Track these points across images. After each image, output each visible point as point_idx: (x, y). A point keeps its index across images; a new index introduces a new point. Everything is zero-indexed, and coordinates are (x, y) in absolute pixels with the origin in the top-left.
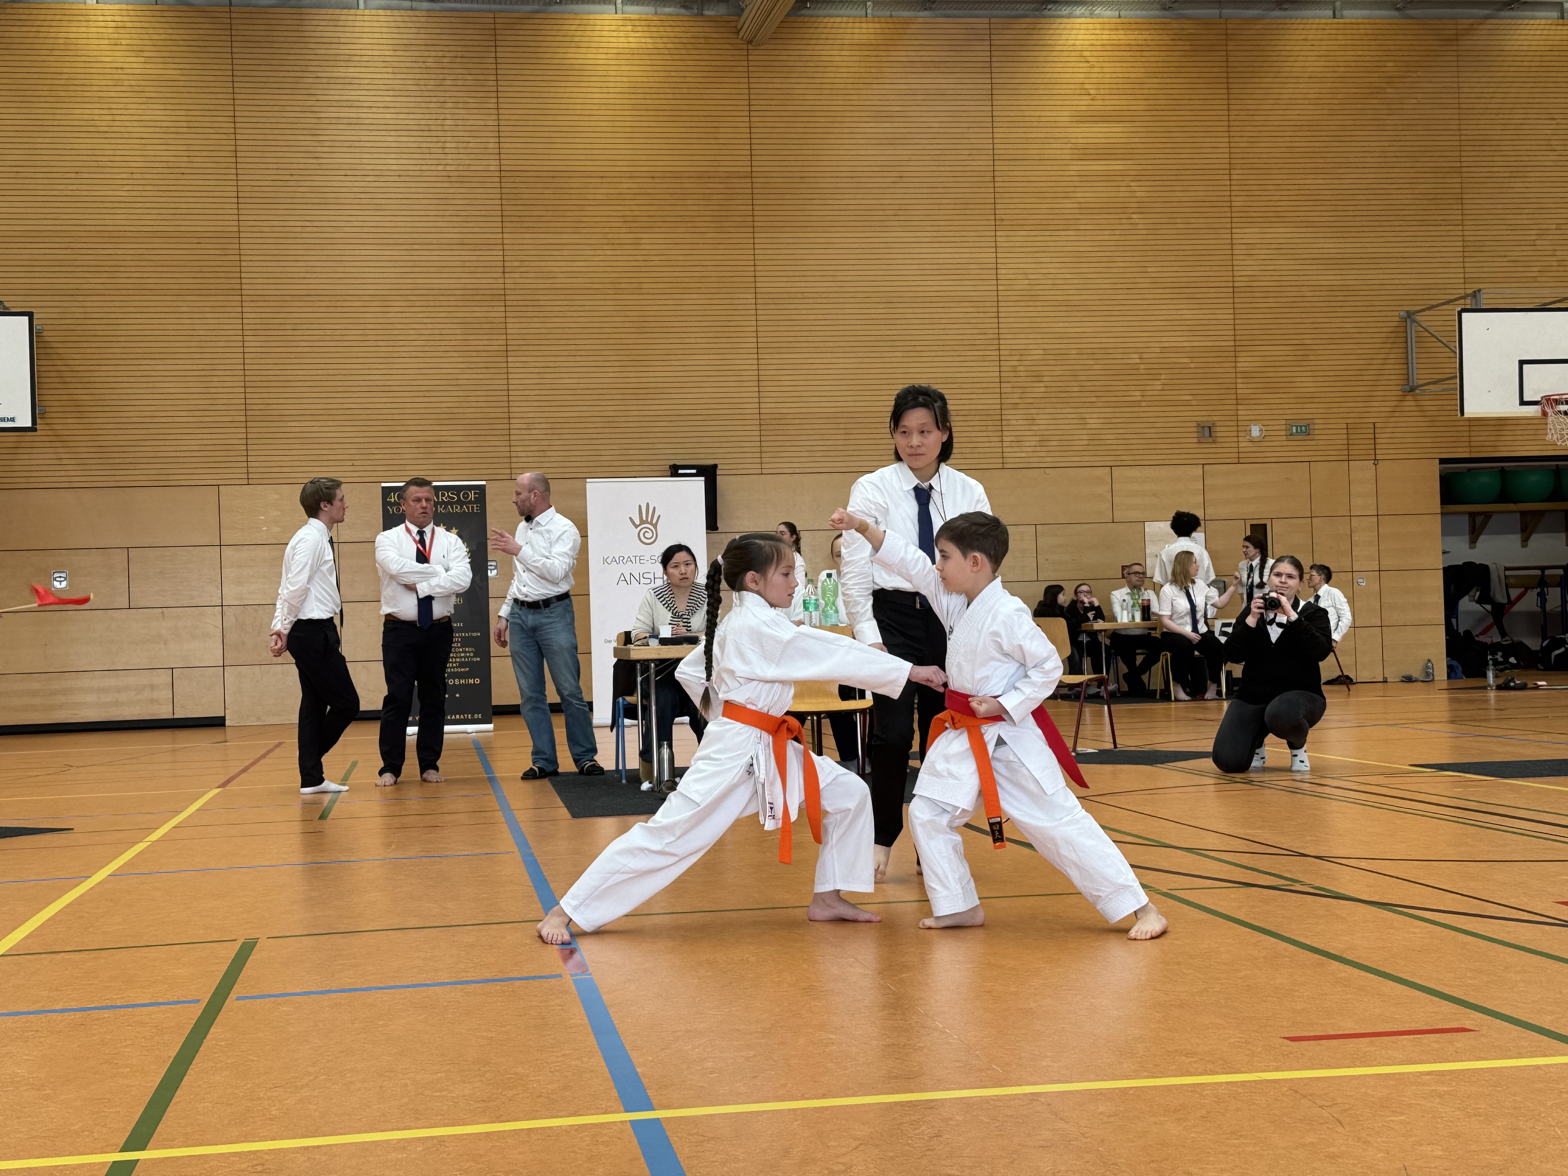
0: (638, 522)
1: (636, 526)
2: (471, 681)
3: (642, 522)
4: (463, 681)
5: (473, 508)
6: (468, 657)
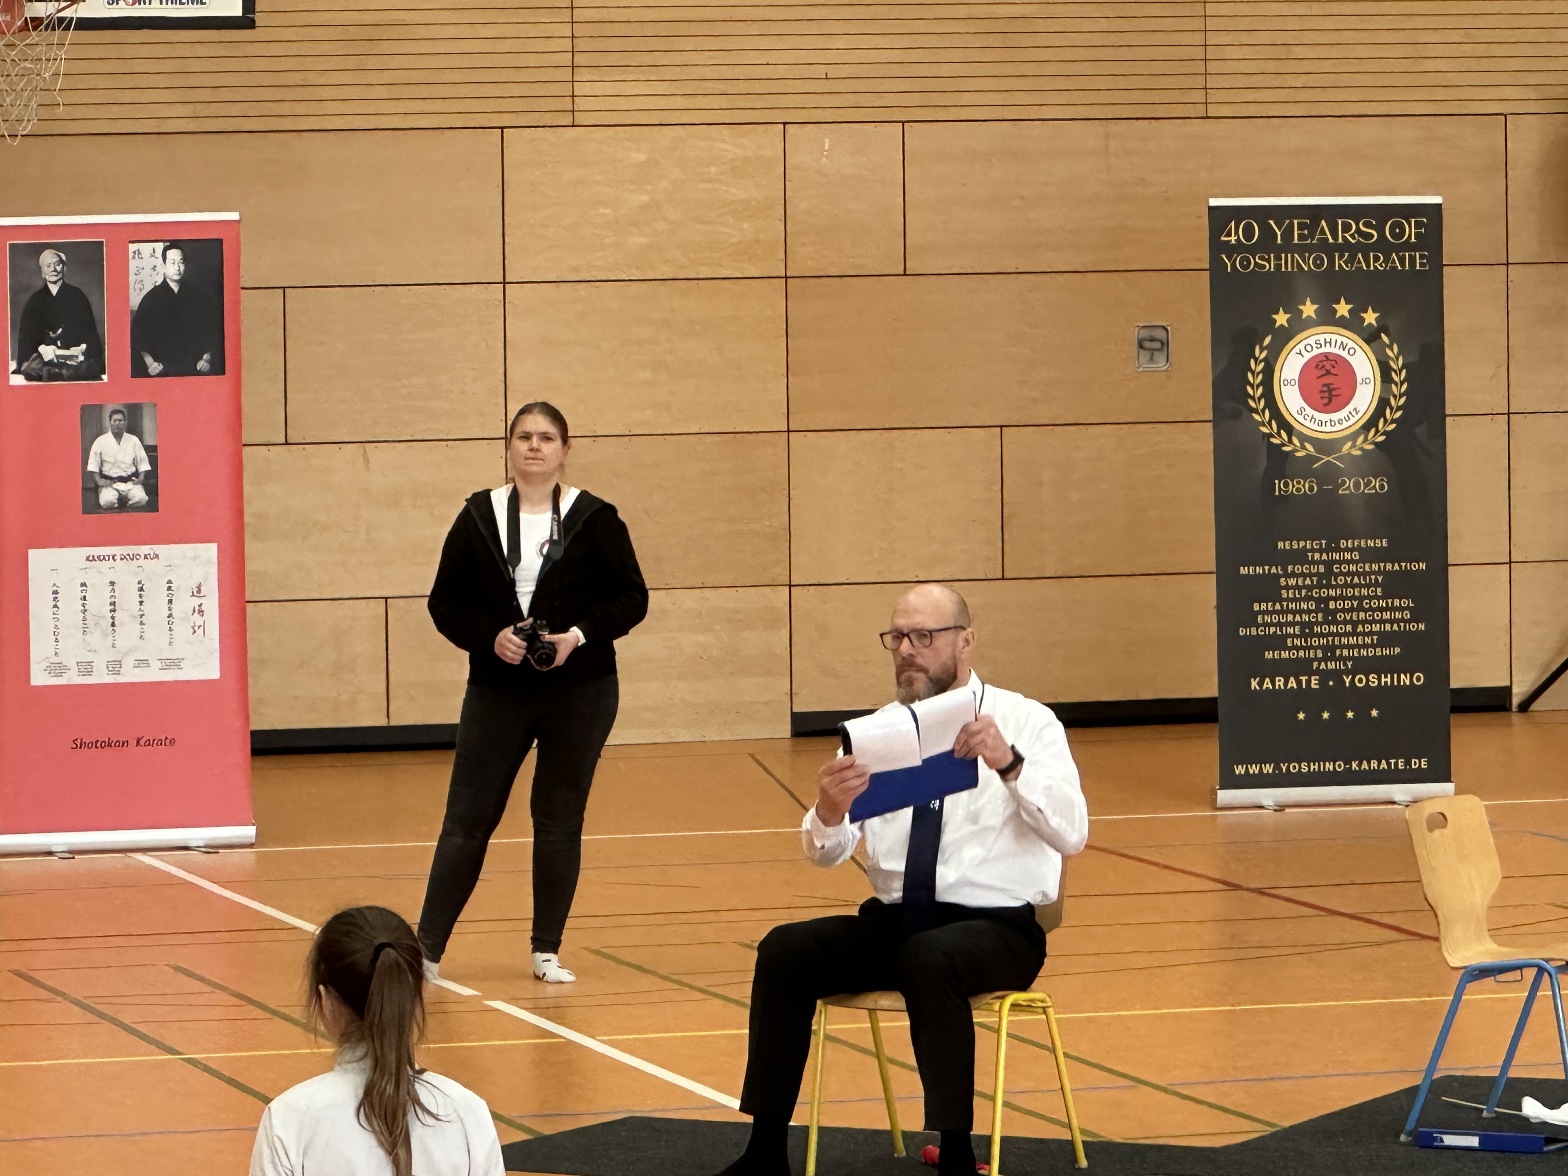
2: (1405, 679)
4: (1386, 680)
5: (1412, 260)
6: (1398, 621)
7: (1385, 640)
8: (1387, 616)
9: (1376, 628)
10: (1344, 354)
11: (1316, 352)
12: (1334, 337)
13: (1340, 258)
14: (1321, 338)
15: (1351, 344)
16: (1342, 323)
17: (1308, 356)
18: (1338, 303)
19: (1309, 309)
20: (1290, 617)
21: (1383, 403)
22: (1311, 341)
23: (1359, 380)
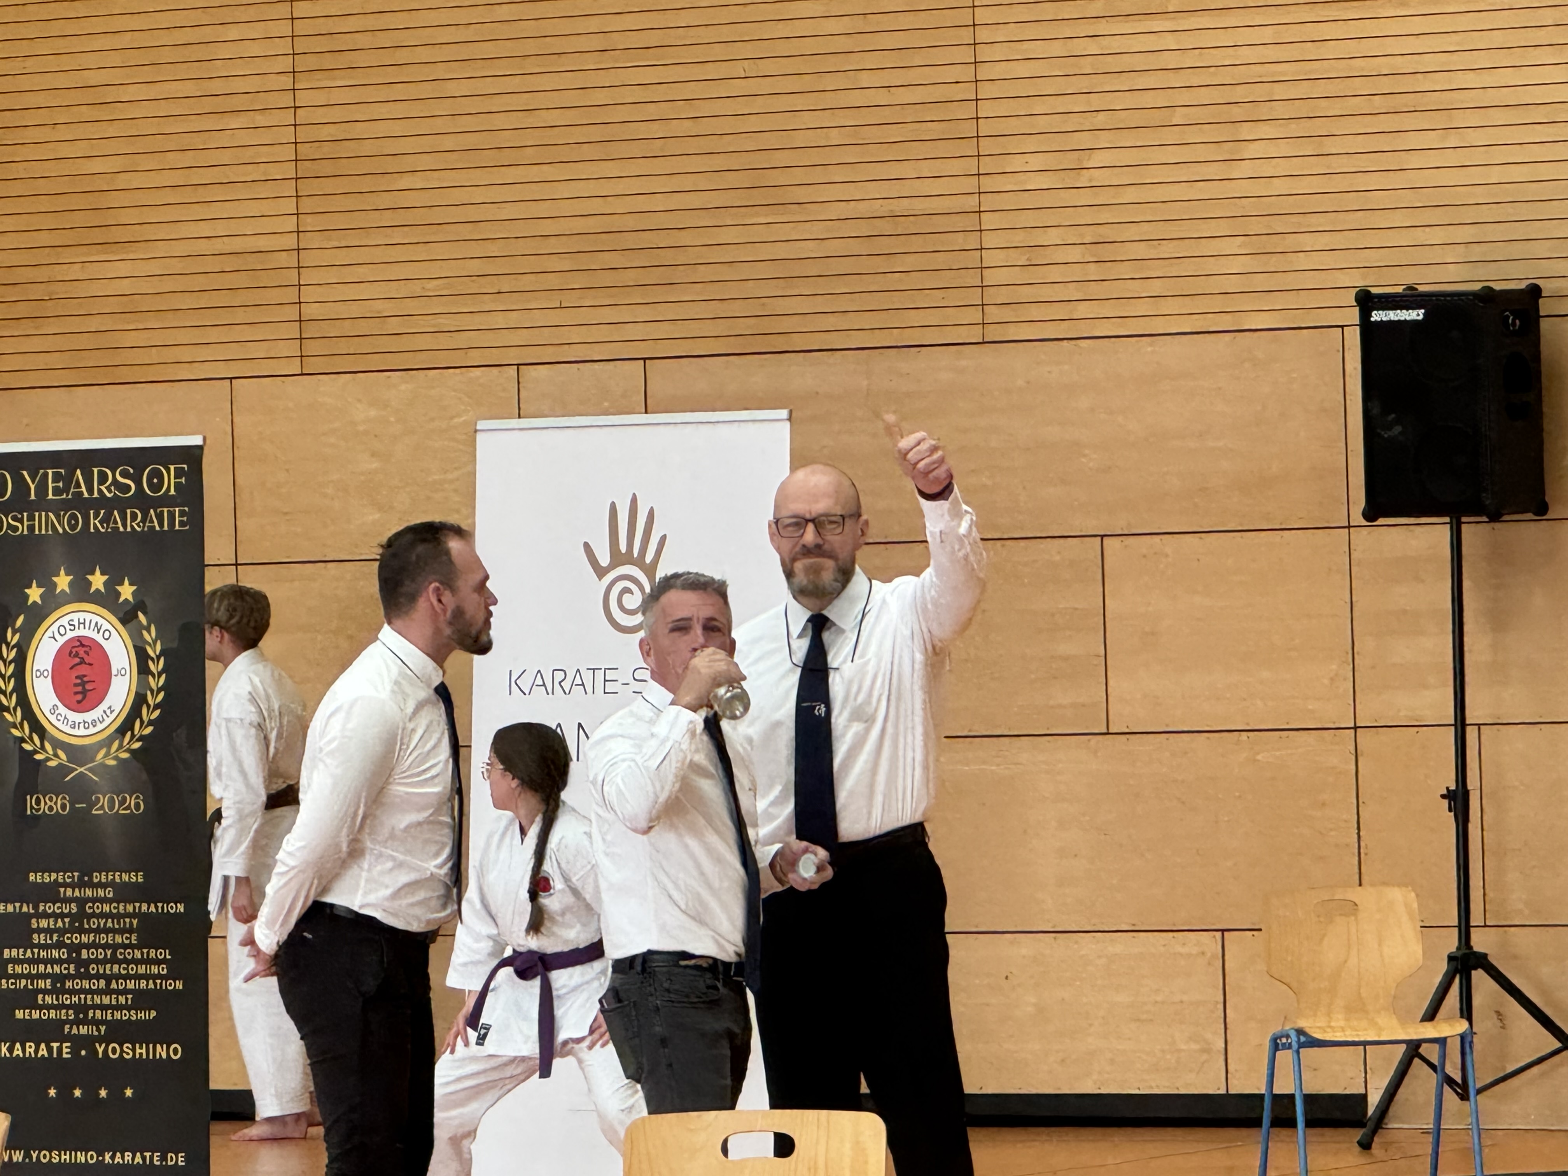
0: (604, 560)
1: (601, 572)
2: (161, 1051)
3: (618, 559)
4: (141, 1051)
5: (172, 516)
6: (154, 977)
7: (141, 999)
8: (142, 970)
9: (131, 985)
10: (99, 638)
11: (70, 635)
12: (88, 617)
13: (96, 516)
14: (75, 617)
15: (106, 626)
16: (97, 599)
17: (62, 640)
18: (92, 573)
19: (63, 582)
20: (42, 967)
21: (140, 700)
22: (64, 621)
23: (114, 672)
